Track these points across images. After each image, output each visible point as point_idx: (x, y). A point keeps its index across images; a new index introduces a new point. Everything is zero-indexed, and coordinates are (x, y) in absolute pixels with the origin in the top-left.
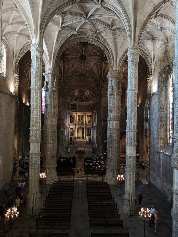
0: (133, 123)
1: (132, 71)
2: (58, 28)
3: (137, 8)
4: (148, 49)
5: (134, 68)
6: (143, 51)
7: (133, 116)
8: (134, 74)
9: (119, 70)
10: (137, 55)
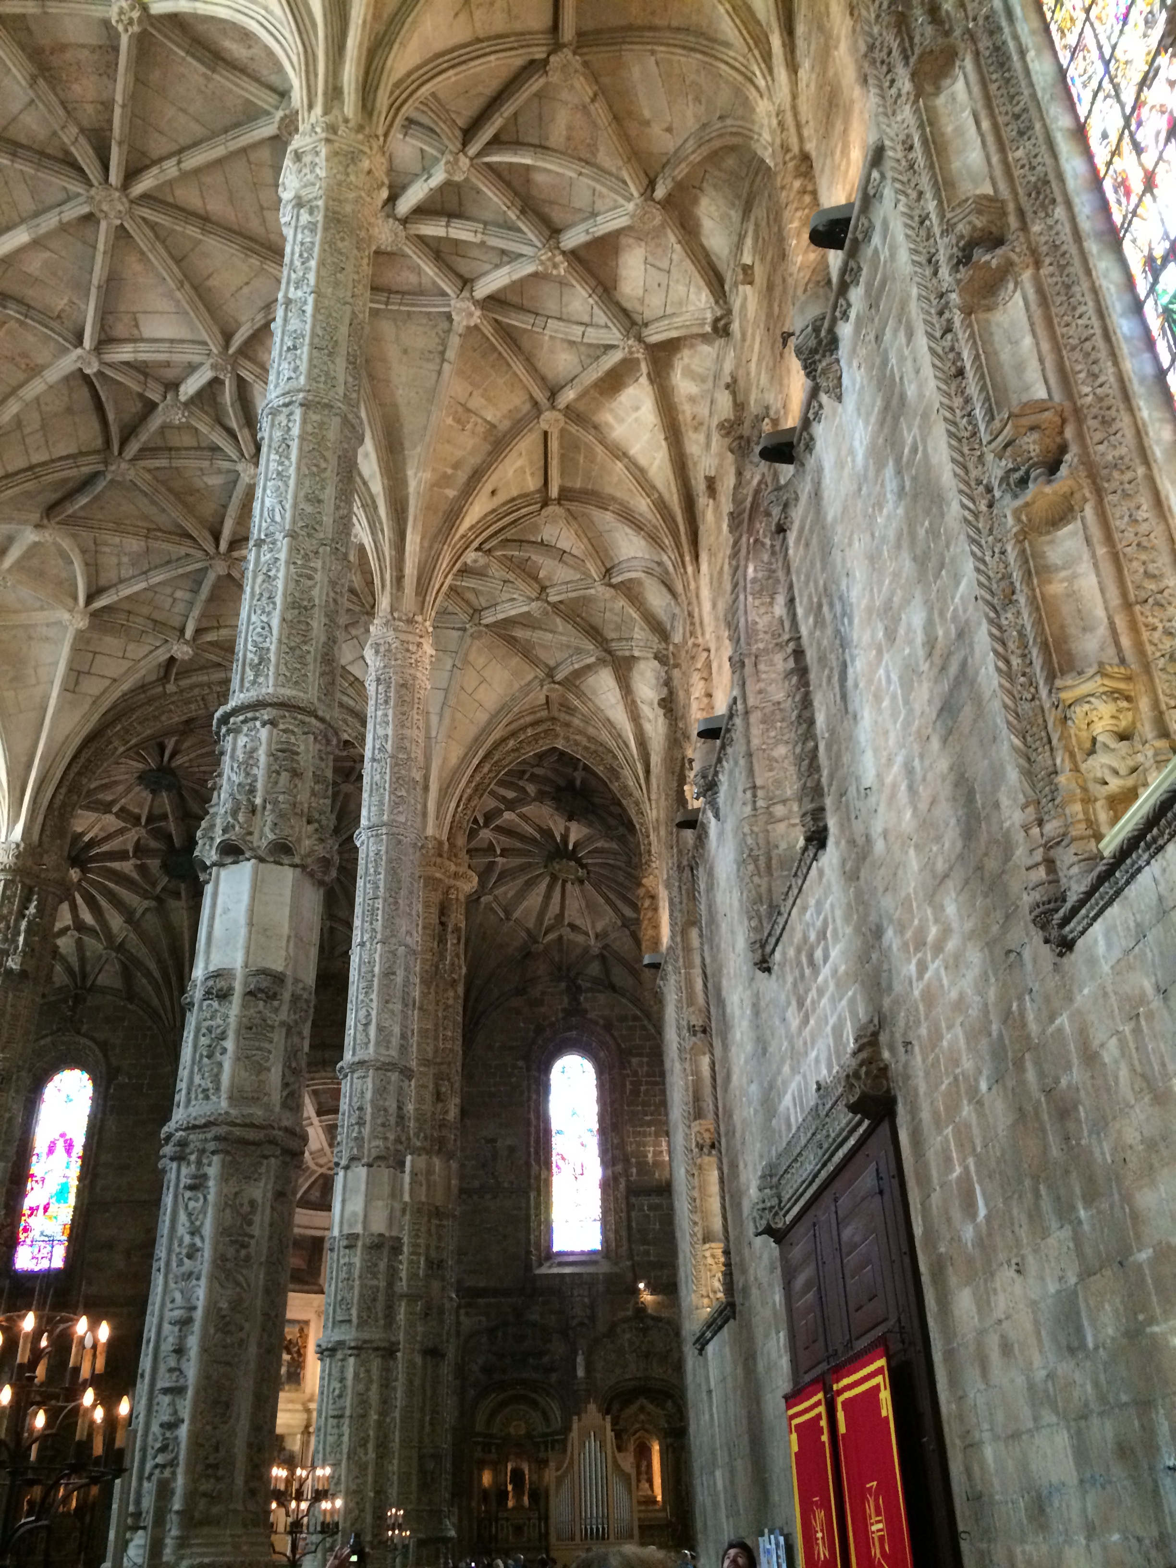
0: (374, 1013)
1: (380, 731)
2: (66, 616)
3: (402, 444)
4: (612, 719)
5: (390, 712)
6: (590, 738)
7: (377, 970)
8: (390, 742)
9: (445, 837)
10: (408, 650)
